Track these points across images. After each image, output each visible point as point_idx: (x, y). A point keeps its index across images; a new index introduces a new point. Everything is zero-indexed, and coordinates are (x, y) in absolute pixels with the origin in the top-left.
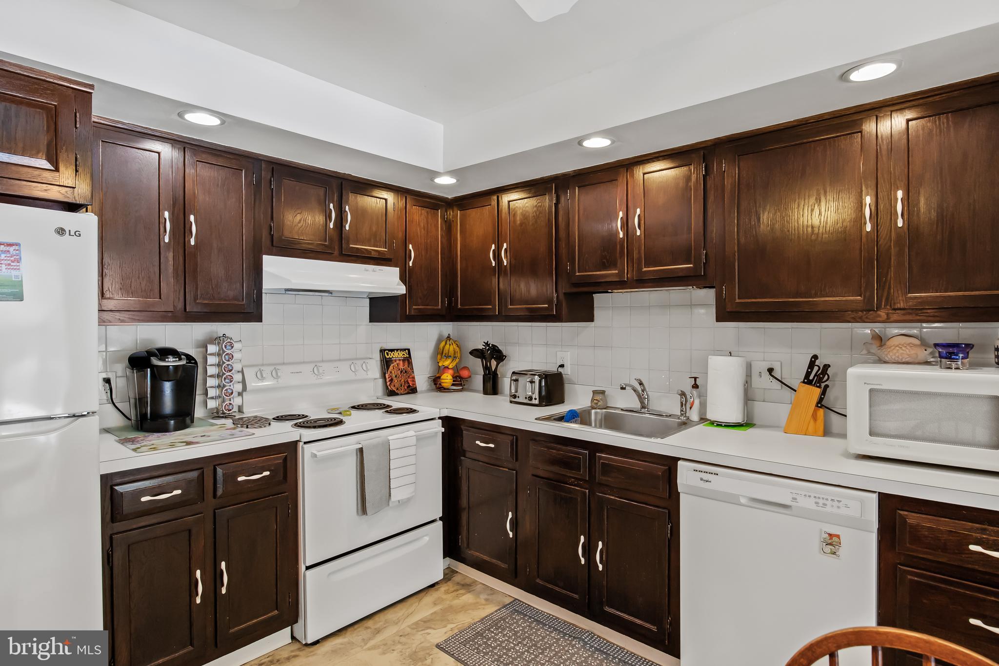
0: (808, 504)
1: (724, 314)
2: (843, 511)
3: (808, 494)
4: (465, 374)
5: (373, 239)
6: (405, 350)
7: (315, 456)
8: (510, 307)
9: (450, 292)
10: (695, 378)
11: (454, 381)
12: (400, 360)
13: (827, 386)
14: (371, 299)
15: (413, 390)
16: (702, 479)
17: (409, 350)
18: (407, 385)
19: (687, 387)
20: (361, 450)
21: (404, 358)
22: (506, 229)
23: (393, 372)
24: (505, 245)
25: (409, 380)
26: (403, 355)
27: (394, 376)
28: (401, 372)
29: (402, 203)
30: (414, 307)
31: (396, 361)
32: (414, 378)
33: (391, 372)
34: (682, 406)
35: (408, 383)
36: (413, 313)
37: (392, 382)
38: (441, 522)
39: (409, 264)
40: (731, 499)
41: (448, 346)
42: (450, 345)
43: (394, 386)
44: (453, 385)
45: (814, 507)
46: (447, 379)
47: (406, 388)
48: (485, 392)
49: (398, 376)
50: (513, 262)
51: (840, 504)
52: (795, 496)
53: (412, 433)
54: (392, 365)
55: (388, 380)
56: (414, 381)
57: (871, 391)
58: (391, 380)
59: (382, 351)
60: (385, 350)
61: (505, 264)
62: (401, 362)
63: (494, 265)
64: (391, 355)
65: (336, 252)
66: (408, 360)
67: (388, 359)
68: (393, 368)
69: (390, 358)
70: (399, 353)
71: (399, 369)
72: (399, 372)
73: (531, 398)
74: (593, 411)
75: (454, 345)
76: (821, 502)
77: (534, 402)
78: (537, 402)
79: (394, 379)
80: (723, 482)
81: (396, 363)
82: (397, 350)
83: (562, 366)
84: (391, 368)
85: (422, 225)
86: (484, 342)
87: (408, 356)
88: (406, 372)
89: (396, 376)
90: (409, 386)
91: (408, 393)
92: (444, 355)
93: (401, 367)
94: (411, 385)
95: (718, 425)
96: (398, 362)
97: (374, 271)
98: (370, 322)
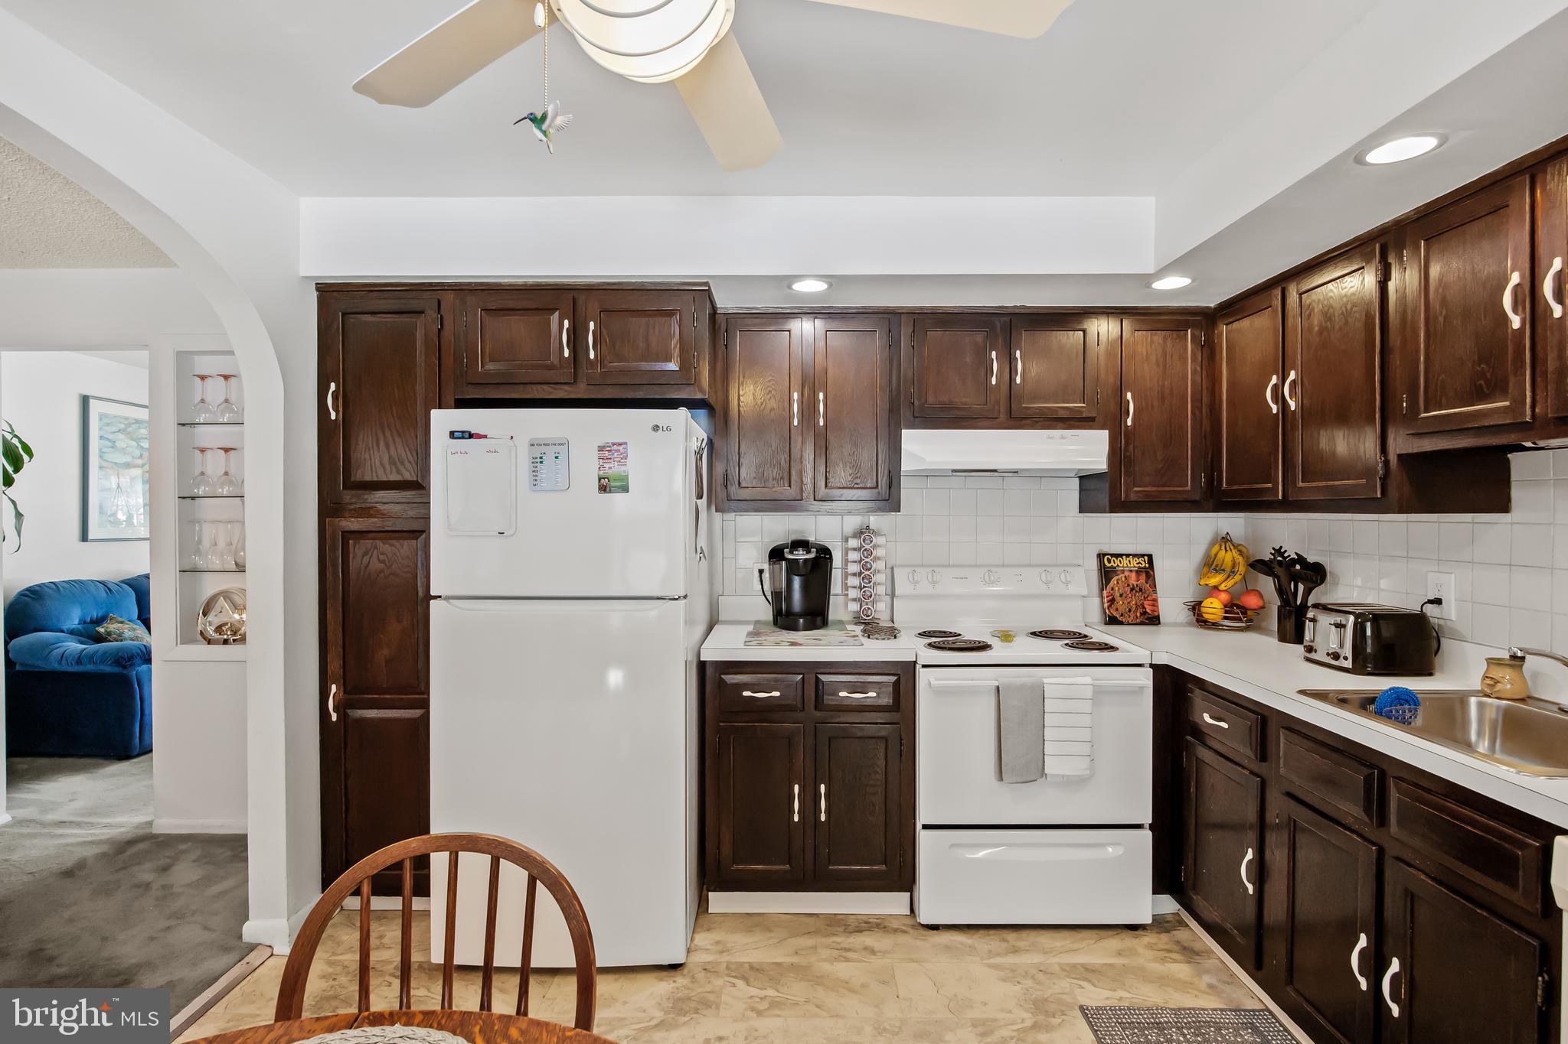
4: (1250, 600)
5: (1061, 392)
6: (1143, 556)
8: (1301, 484)
9: (1212, 461)
11: (1226, 612)
12: (1131, 571)
14: (1081, 478)
15: (1151, 620)
17: (1150, 557)
18: (1140, 610)
21: (1139, 568)
22: (1295, 344)
23: (1117, 588)
24: (1292, 374)
25: (1145, 603)
26: (1138, 564)
27: (1117, 594)
28: (1132, 590)
30: (1136, 489)
31: (1123, 572)
32: (1155, 600)
33: (1112, 589)
35: (1144, 607)
36: (1133, 497)
37: (1112, 603)
38: (1150, 834)
39: (1126, 422)
41: (1223, 552)
42: (1226, 550)
43: (1117, 610)
44: (1226, 618)
46: (1214, 607)
47: (1138, 614)
48: (1283, 638)
49: (1124, 595)
50: (1309, 402)
53: (1088, 680)
54: (1115, 578)
55: (1105, 600)
56: (1155, 605)
58: (1112, 601)
59: (1101, 556)
60: (1104, 555)
61: (1294, 408)
62: (1133, 575)
63: (1275, 411)
64: (1117, 563)
65: (1003, 417)
66: (1147, 571)
67: (1108, 568)
68: (1118, 583)
69: (1112, 567)
70: (1131, 560)
71: (1128, 585)
72: (1128, 590)
73: (1336, 656)
75: (1233, 551)
77: (1342, 663)
78: (1348, 664)
79: (1118, 598)
81: (1123, 575)
82: (1128, 556)
83: (1438, 602)
84: (1114, 581)
85: (1153, 359)
86: (1273, 549)
87: (1147, 565)
88: (1141, 590)
89: (1121, 596)
90: (1145, 613)
91: (1142, 623)
92: (1213, 567)
93: (1133, 581)
94: (1147, 610)
96: (1127, 574)
97: (1063, 438)
98: (1080, 512)
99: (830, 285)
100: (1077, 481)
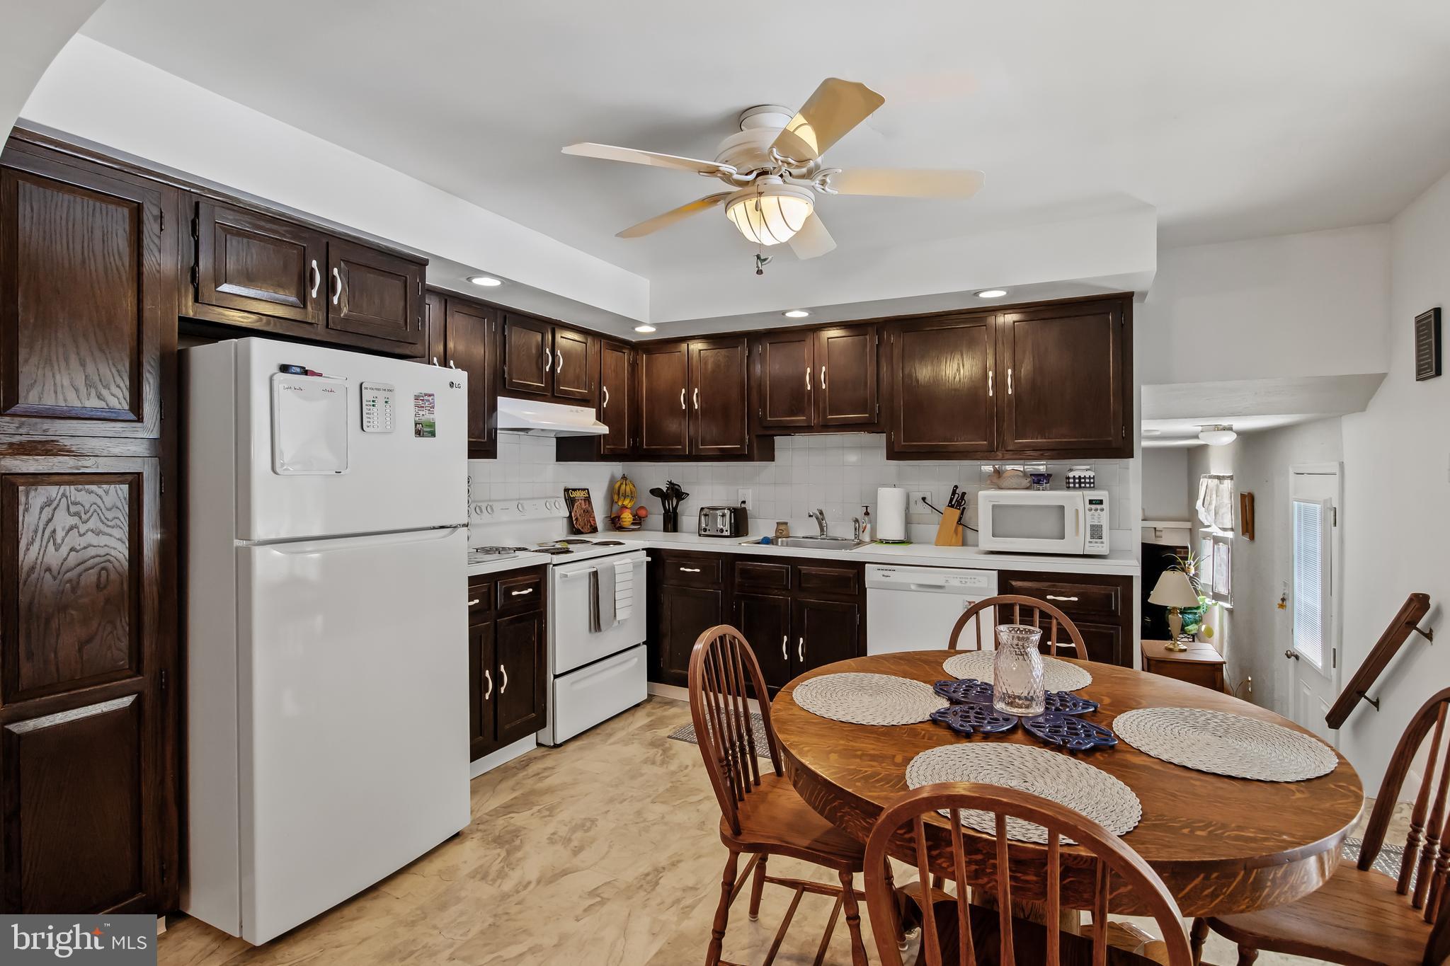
0: (955, 583)
1: (893, 454)
2: (977, 585)
3: (955, 576)
4: (642, 513)
5: (577, 382)
6: (584, 490)
7: (566, 576)
8: (702, 447)
9: (635, 432)
10: (867, 507)
11: (634, 520)
12: (582, 499)
13: (964, 508)
14: (558, 439)
15: (594, 530)
16: (883, 576)
17: (588, 489)
18: (589, 524)
19: (859, 513)
20: (595, 574)
21: (585, 497)
22: (697, 375)
24: (696, 390)
25: (591, 519)
26: (584, 494)
27: (578, 515)
28: (584, 511)
29: (597, 347)
30: (608, 447)
31: (578, 500)
32: (594, 517)
33: (576, 512)
34: (856, 529)
35: (590, 522)
36: (606, 452)
37: (577, 521)
38: (645, 646)
39: (603, 405)
40: (904, 588)
41: (624, 486)
42: (626, 485)
43: (580, 524)
44: (633, 524)
45: (960, 585)
46: (627, 517)
47: (589, 526)
48: (666, 530)
49: (582, 515)
50: (704, 405)
51: (975, 581)
52: (947, 579)
53: (629, 561)
54: (576, 504)
55: (574, 519)
56: (594, 520)
57: (993, 506)
58: (577, 519)
59: (566, 490)
60: (569, 489)
61: (696, 408)
62: (583, 501)
63: (684, 408)
64: (574, 495)
65: (548, 394)
66: (588, 499)
67: (572, 498)
68: (577, 507)
69: (574, 498)
70: (581, 492)
71: (582, 509)
72: (582, 511)
73: (722, 531)
74: (780, 540)
75: (630, 484)
76: (963, 581)
77: (724, 534)
79: (579, 518)
80: (899, 576)
81: (578, 503)
82: (579, 489)
83: (744, 502)
84: (575, 506)
85: (613, 368)
87: (587, 495)
88: (587, 511)
89: (580, 515)
90: (591, 526)
91: (591, 532)
92: (621, 494)
93: (583, 506)
94: (592, 523)
95: (886, 543)
96: (580, 501)
97: (577, 411)
98: (557, 461)
99: (503, 283)
100: (555, 439)
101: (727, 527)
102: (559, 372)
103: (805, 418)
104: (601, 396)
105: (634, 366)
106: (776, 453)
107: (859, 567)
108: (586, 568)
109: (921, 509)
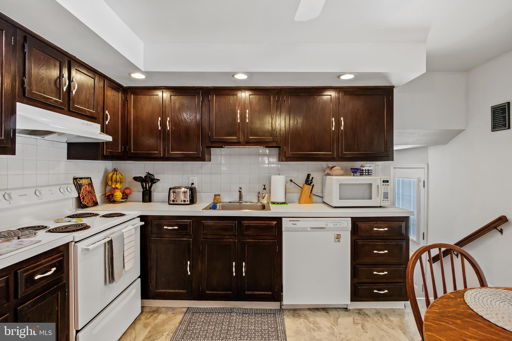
0: (331, 225)
1: (282, 159)
2: (342, 226)
3: (331, 222)
4: (128, 191)
5: (86, 103)
6: (88, 178)
8: (171, 152)
9: (126, 142)
10: (265, 185)
11: (123, 196)
12: (86, 185)
13: (313, 185)
14: (69, 143)
15: (96, 204)
16: (293, 224)
17: (90, 178)
18: (92, 200)
20: (110, 242)
21: (88, 183)
22: (168, 110)
23: (84, 193)
24: (168, 119)
25: (93, 197)
26: (88, 181)
27: (84, 195)
28: (88, 192)
29: (102, 84)
31: (84, 185)
32: (95, 196)
33: (83, 193)
34: (259, 197)
35: (93, 199)
36: (108, 154)
37: (84, 199)
38: (140, 279)
39: (106, 123)
40: (304, 230)
41: (115, 176)
42: (116, 174)
43: (86, 202)
44: (122, 199)
45: (333, 226)
46: (118, 195)
47: (92, 202)
48: (144, 201)
49: (87, 195)
50: (173, 128)
51: (341, 223)
52: (327, 224)
54: (82, 188)
55: (81, 198)
56: (96, 198)
57: (340, 184)
58: (83, 198)
59: (75, 179)
60: (77, 178)
61: (168, 129)
62: (87, 186)
63: (160, 129)
64: (81, 182)
65: (66, 109)
66: (91, 184)
67: (79, 184)
68: (84, 190)
69: (81, 184)
70: (85, 180)
71: (87, 191)
72: (87, 192)
73: (184, 201)
74: (218, 204)
75: (120, 175)
76: (335, 224)
77: (186, 203)
78: (188, 203)
79: (85, 197)
80: (302, 223)
81: (84, 187)
82: (84, 178)
83: (193, 184)
84: (82, 190)
85: (112, 100)
86: (147, 172)
87: (90, 182)
88: (91, 192)
89: (86, 195)
90: (93, 201)
91: (94, 206)
92: (113, 181)
93: (88, 189)
94: (94, 200)
96: (85, 186)
97: (87, 125)
98: (68, 159)
100: (66, 145)
101: (188, 199)
102: (74, 93)
103: (236, 137)
104: (104, 118)
105: (125, 102)
106: (212, 157)
107: (279, 220)
108: (102, 239)
109: (291, 186)
